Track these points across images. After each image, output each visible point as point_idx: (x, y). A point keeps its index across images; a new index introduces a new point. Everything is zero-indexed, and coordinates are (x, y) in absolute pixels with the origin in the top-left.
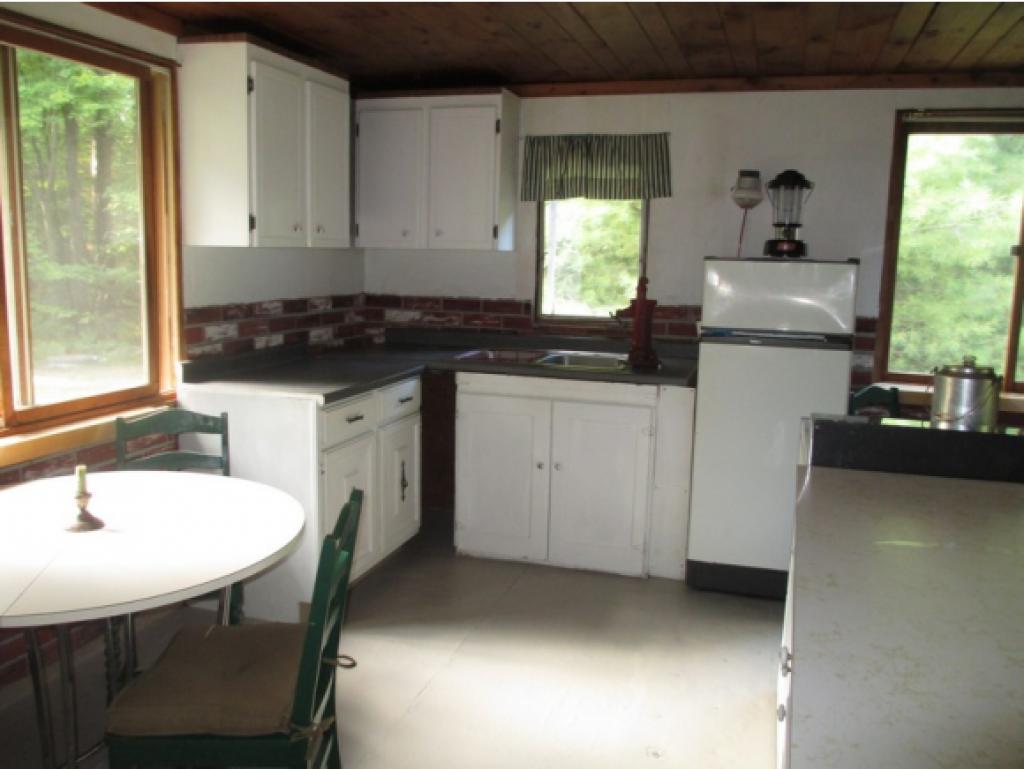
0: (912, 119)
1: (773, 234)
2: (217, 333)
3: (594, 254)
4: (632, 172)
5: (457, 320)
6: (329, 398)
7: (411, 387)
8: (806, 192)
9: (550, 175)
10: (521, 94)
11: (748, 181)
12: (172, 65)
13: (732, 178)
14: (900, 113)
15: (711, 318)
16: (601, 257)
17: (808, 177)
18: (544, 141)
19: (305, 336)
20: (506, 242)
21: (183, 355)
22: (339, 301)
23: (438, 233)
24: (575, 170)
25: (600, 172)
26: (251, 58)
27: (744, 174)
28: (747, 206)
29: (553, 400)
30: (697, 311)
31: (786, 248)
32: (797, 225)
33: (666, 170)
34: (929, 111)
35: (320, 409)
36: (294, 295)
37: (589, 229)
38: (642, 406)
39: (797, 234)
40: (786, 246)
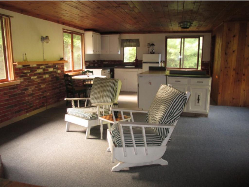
0: (168, 37)
1: (151, 51)
2: (88, 63)
3: (131, 55)
4: (135, 44)
5: (113, 63)
6: (103, 70)
7: (109, 70)
8: (154, 46)
9: (124, 44)
10: (121, 34)
11: (149, 45)
12: (84, 34)
13: (147, 44)
14: (166, 36)
15: (143, 61)
16: (132, 55)
17: (154, 44)
18: (124, 40)
19: (95, 65)
20: (119, 53)
21: (85, 66)
22: (98, 61)
23: (111, 52)
24: (128, 43)
25: (131, 44)
26: (93, 33)
28: (149, 48)
29: (126, 71)
30: (142, 61)
31: (152, 53)
32: (153, 50)
33: (139, 43)
35: (102, 71)
36: (94, 60)
37: (130, 51)
38: (136, 71)
39: (153, 51)
40: (152, 52)
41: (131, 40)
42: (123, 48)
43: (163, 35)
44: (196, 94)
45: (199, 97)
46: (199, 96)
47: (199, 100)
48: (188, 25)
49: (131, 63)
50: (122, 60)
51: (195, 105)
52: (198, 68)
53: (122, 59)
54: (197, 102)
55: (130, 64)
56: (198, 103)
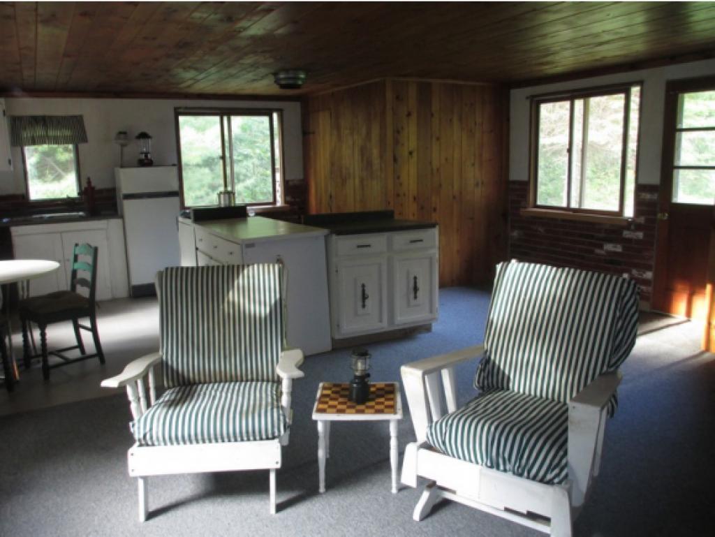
0: (179, 110)
1: (142, 157)
4: (68, 133)
8: (151, 140)
9: (26, 134)
11: (122, 136)
13: (114, 135)
14: (176, 109)
17: (150, 134)
24: (39, 132)
25: (52, 133)
27: (120, 133)
28: (123, 145)
32: (149, 153)
33: (84, 132)
34: (186, 108)
38: (101, 229)
39: (149, 156)
40: (146, 161)
41: (51, 118)
42: (19, 149)
43: (167, 105)
44: (408, 273)
45: (415, 283)
46: (415, 278)
47: (416, 289)
48: (299, 79)
49: (59, 202)
50: (24, 191)
51: (409, 305)
52: (275, 201)
53: (21, 191)
54: (412, 295)
55: (58, 205)
56: (415, 297)
